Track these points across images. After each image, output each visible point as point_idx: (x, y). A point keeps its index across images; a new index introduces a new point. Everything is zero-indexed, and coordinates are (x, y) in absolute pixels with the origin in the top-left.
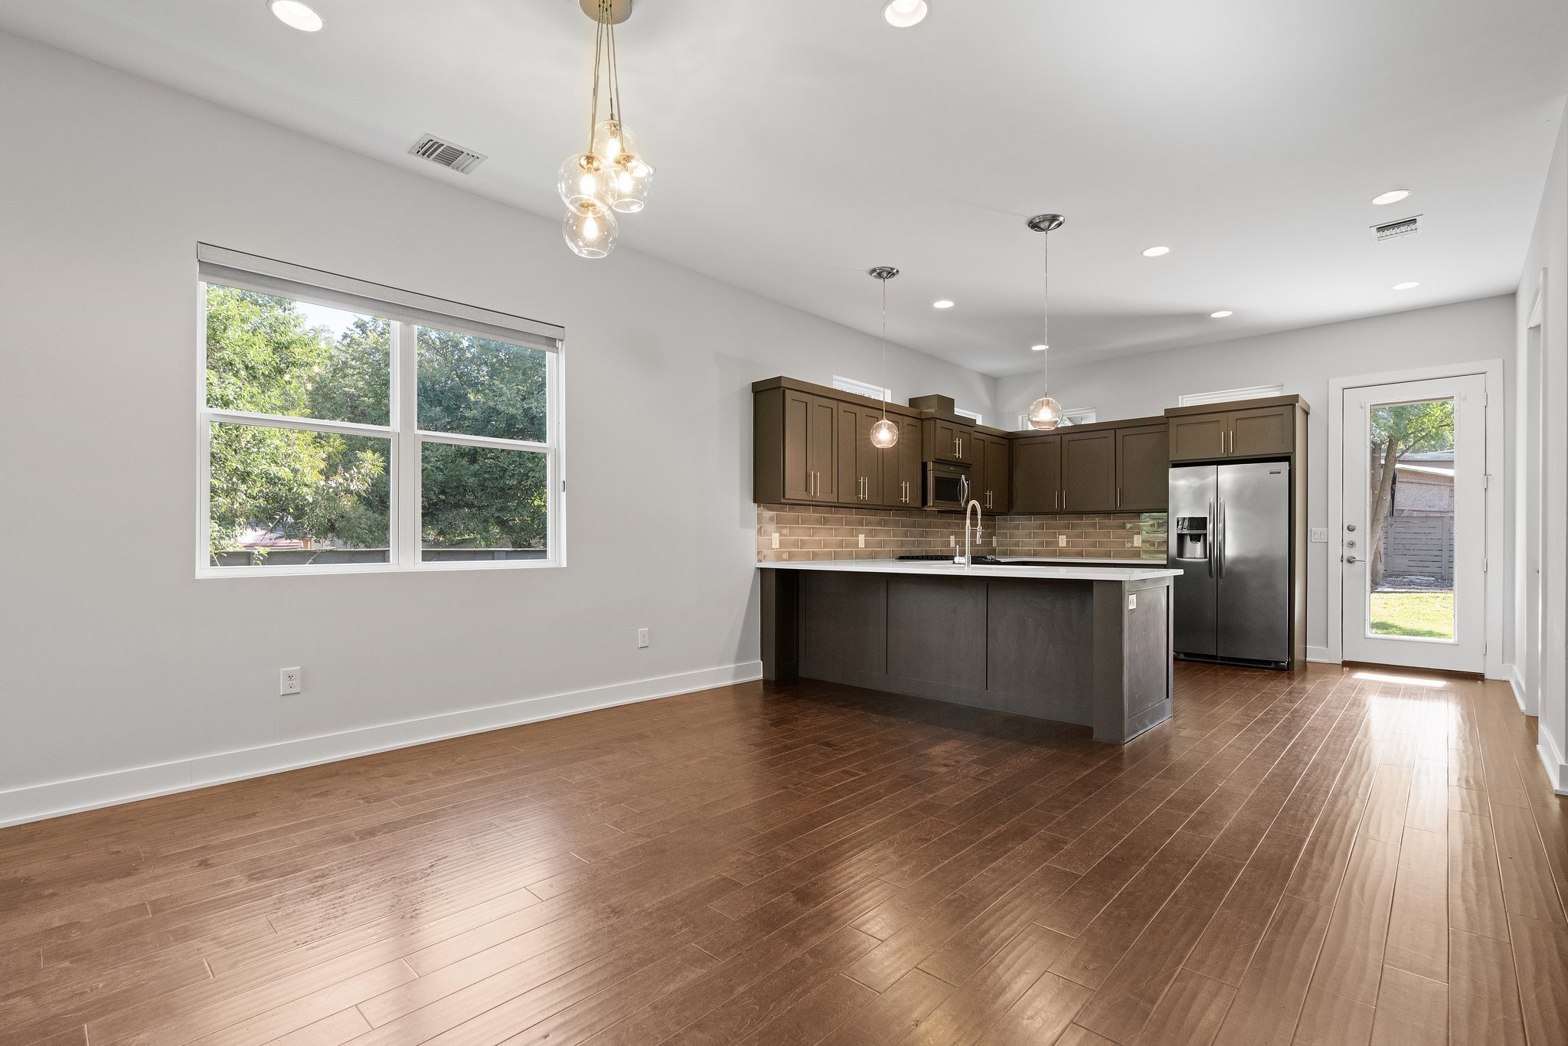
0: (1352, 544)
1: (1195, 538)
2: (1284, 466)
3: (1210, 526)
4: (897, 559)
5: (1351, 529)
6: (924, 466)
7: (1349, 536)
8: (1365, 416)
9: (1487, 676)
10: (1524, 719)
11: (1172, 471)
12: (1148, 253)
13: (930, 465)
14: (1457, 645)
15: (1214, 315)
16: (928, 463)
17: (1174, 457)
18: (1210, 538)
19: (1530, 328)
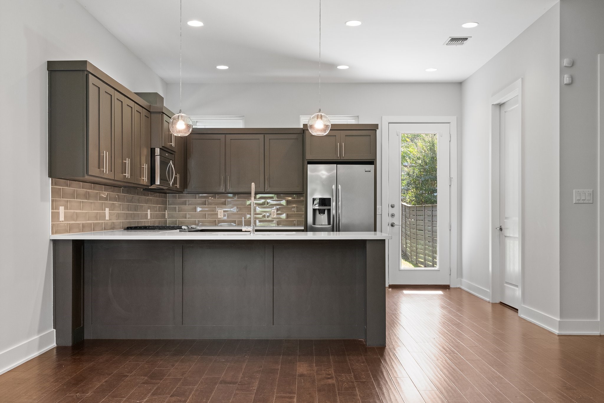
0: (393, 215)
1: (322, 212)
2: (371, 167)
3: (333, 204)
4: (125, 229)
5: (392, 207)
6: (153, 151)
7: (392, 211)
8: (399, 141)
9: (451, 286)
10: (491, 305)
11: (309, 166)
12: (349, 24)
13: (158, 151)
14: (439, 270)
15: (339, 67)
16: (156, 149)
17: (309, 157)
18: (333, 212)
19: (493, 104)
